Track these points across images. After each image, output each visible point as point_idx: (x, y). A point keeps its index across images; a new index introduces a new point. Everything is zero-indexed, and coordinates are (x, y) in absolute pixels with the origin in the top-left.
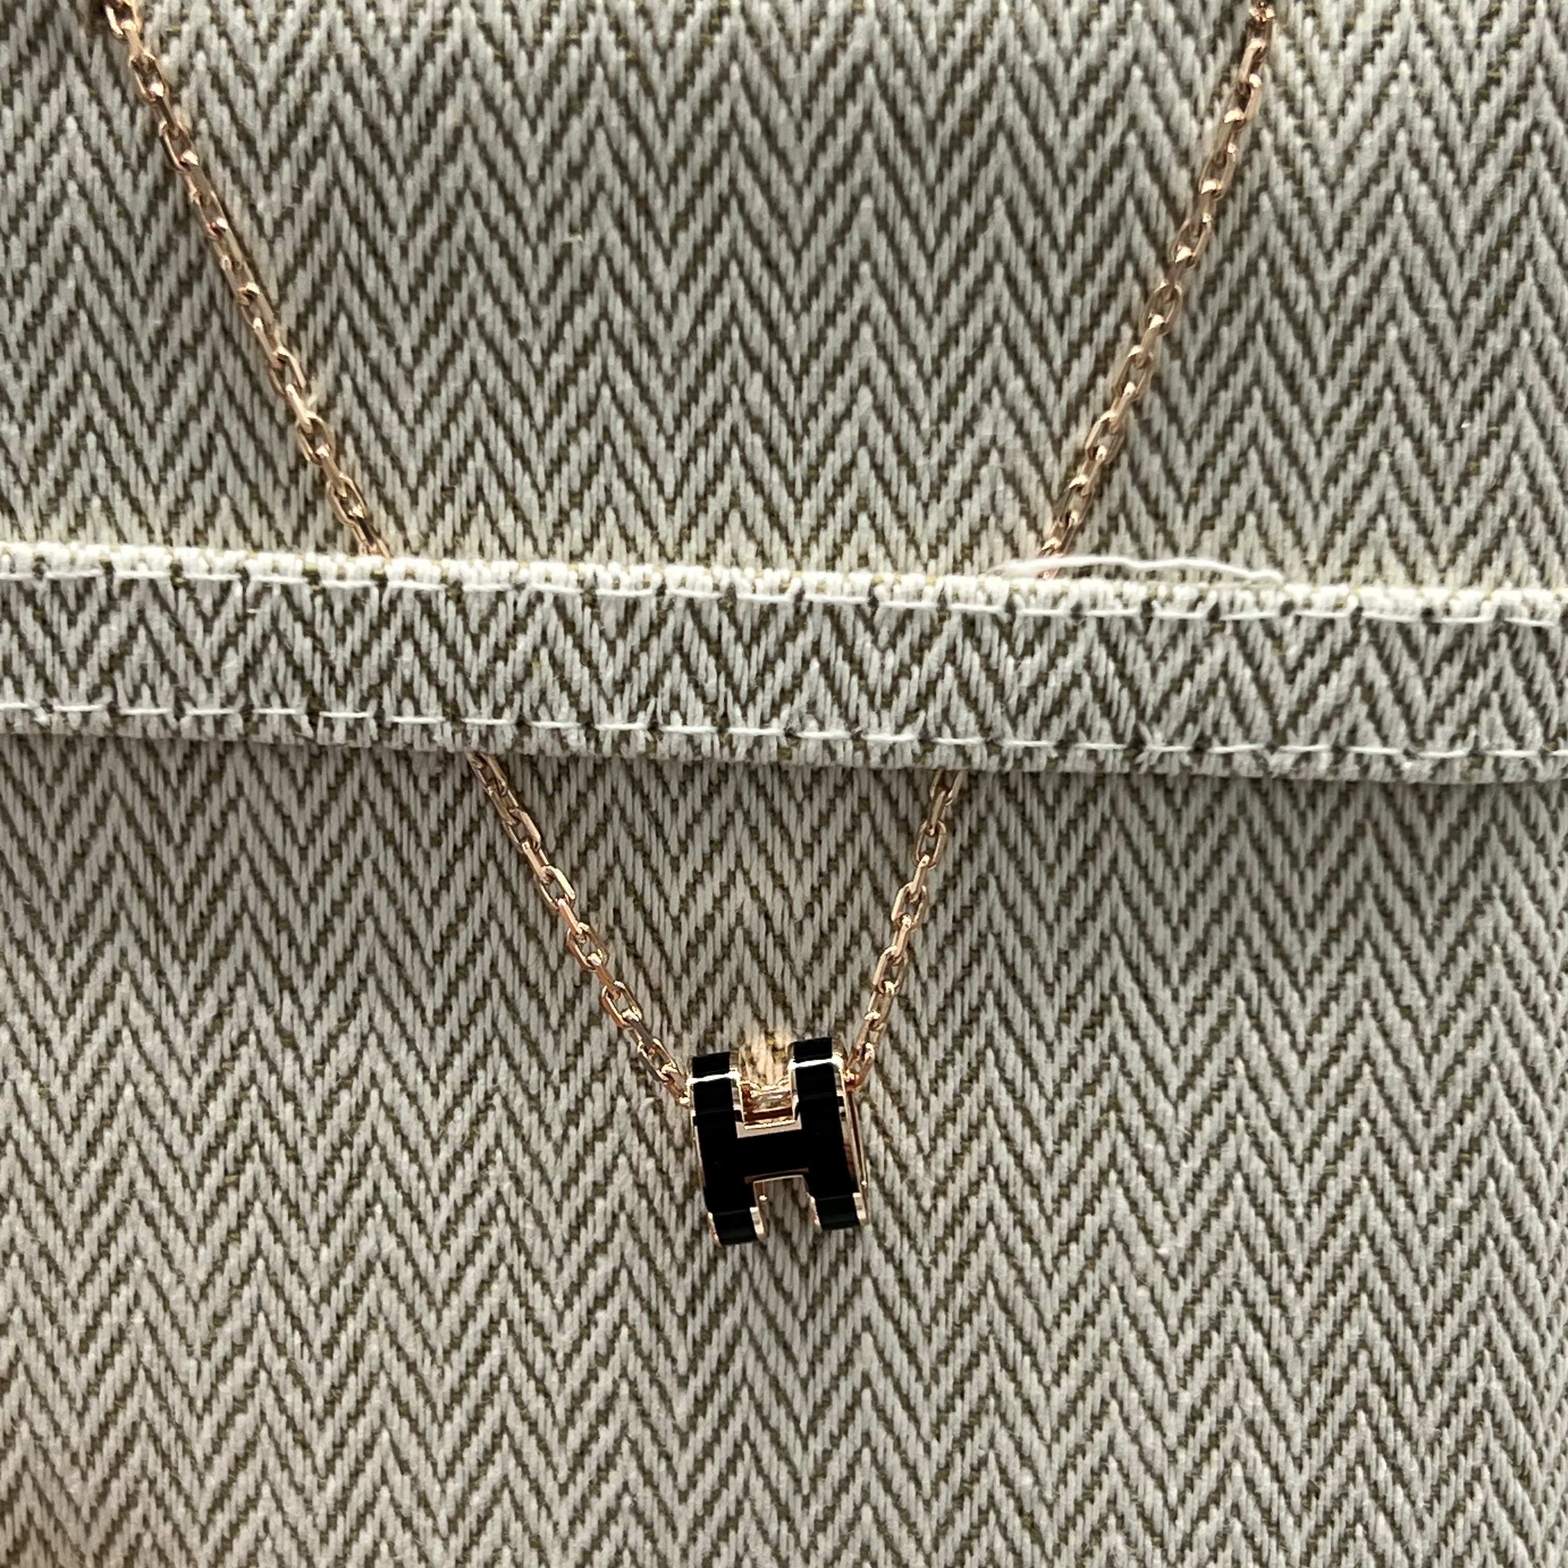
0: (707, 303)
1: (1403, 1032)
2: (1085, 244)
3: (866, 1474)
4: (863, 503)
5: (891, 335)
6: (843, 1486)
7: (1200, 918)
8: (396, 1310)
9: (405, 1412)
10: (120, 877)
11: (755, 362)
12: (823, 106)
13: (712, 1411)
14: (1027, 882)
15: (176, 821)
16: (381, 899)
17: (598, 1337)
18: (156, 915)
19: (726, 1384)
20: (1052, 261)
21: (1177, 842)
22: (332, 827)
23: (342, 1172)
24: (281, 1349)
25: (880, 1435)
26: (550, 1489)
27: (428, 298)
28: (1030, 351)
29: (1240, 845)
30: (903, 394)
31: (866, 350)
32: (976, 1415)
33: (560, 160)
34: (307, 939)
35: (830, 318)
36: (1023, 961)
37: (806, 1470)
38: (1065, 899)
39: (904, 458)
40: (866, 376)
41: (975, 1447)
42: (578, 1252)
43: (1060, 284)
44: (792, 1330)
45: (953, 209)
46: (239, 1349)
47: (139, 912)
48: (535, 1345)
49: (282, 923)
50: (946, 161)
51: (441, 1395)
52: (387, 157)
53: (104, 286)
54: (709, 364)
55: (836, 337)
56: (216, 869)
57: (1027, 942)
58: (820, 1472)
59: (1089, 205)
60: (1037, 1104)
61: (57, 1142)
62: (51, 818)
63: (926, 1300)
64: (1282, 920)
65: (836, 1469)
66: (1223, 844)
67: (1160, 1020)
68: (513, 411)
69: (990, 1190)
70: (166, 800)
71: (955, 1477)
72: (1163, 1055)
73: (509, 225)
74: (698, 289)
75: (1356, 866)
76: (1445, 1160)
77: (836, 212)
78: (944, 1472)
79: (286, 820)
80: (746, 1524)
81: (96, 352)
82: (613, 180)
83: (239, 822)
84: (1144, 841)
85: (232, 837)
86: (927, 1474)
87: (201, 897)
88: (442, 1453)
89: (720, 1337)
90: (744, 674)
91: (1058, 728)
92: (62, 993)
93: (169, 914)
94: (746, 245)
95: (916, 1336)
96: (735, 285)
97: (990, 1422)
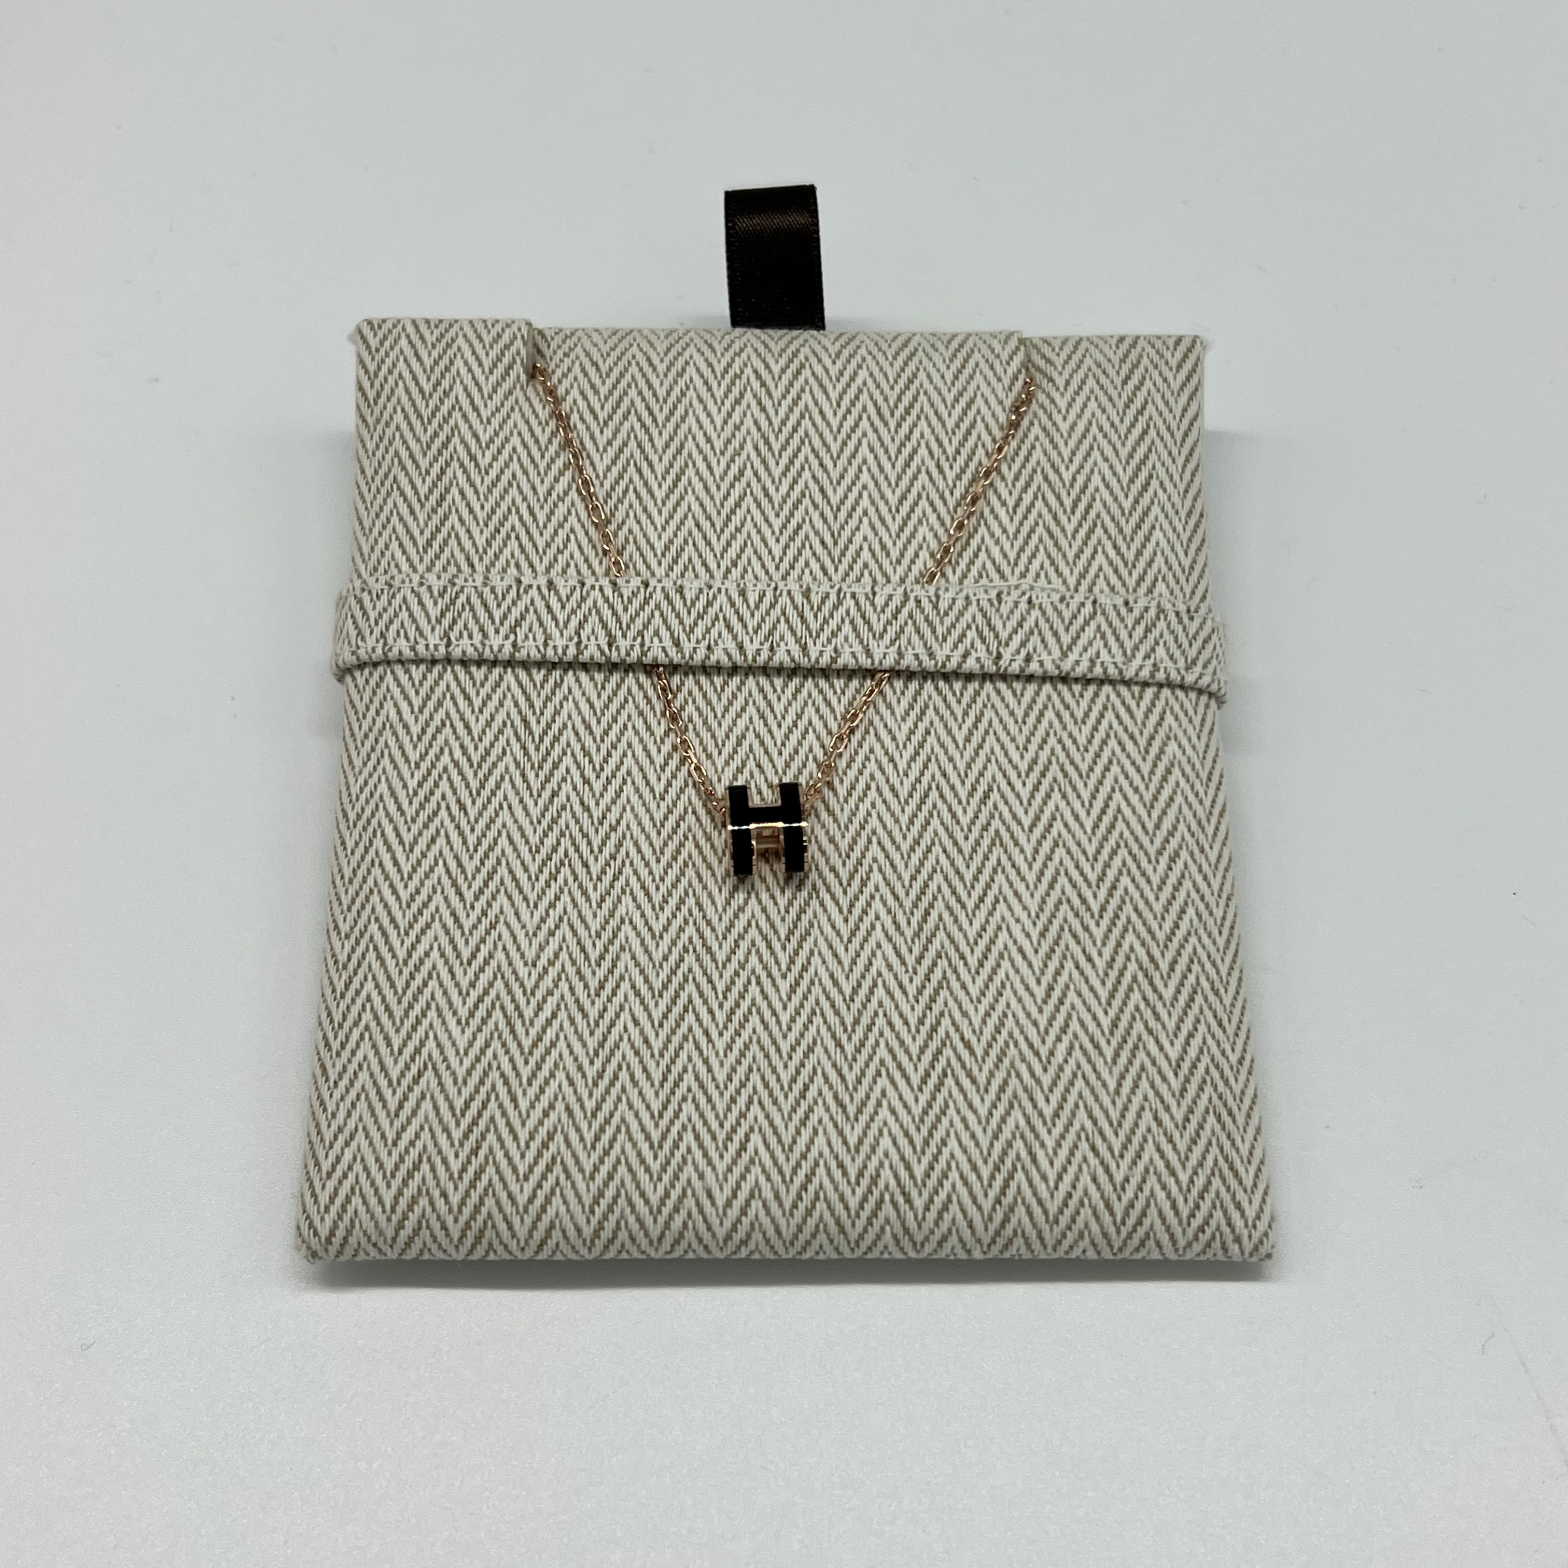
0: (795, 482)
1: (1134, 799)
2: (961, 460)
3: (881, 1021)
4: (866, 565)
5: (876, 496)
6: (869, 1028)
7: (1033, 748)
8: (635, 943)
9: (637, 994)
10: (509, 731)
11: (816, 507)
12: (845, 403)
13: (800, 992)
14: (949, 732)
15: (538, 704)
16: (635, 741)
17: (740, 955)
18: (524, 748)
19: (807, 977)
20: (946, 466)
21: (1020, 713)
22: (613, 708)
23: (610, 873)
24: (574, 963)
25: (887, 1002)
26: (714, 1034)
27: (670, 479)
28: (938, 503)
29: (1050, 714)
30: (883, 521)
31: (865, 502)
32: (936, 992)
33: (731, 423)
34: (597, 759)
35: (850, 489)
36: (949, 769)
37: (849, 1020)
38: (968, 740)
39: (883, 547)
40: (865, 513)
41: (937, 1008)
42: (730, 912)
43: (950, 475)
44: (841, 950)
45: (903, 445)
46: (551, 963)
47: (516, 747)
48: (707, 959)
49: (587, 753)
50: (899, 425)
51: (657, 985)
52: (655, 420)
53: (525, 472)
54: (795, 507)
55: (852, 497)
56: (555, 727)
57: (951, 759)
58: (856, 1022)
59: (961, 445)
60: (960, 836)
61: (465, 858)
62: (477, 703)
63: (909, 933)
64: (1072, 749)
65: (865, 1020)
66: (1041, 714)
67: (1018, 796)
68: (706, 525)
69: (938, 878)
70: (534, 696)
71: (928, 1022)
72: (1020, 812)
73: (706, 448)
74: (790, 476)
75: (1105, 724)
76: (1164, 861)
77: (851, 446)
78: (921, 1022)
79: (592, 706)
80: (819, 1049)
81: (519, 500)
82: (754, 430)
83: (569, 706)
84: (1004, 713)
85: (564, 713)
86: (913, 1021)
87: (547, 740)
88: (657, 1015)
89: (803, 954)
90: (814, 626)
91: (961, 649)
92: (474, 785)
93: (531, 748)
94: (811, 457)
95: (904, 950)
96: (807, 474)
97: (944, 993)
